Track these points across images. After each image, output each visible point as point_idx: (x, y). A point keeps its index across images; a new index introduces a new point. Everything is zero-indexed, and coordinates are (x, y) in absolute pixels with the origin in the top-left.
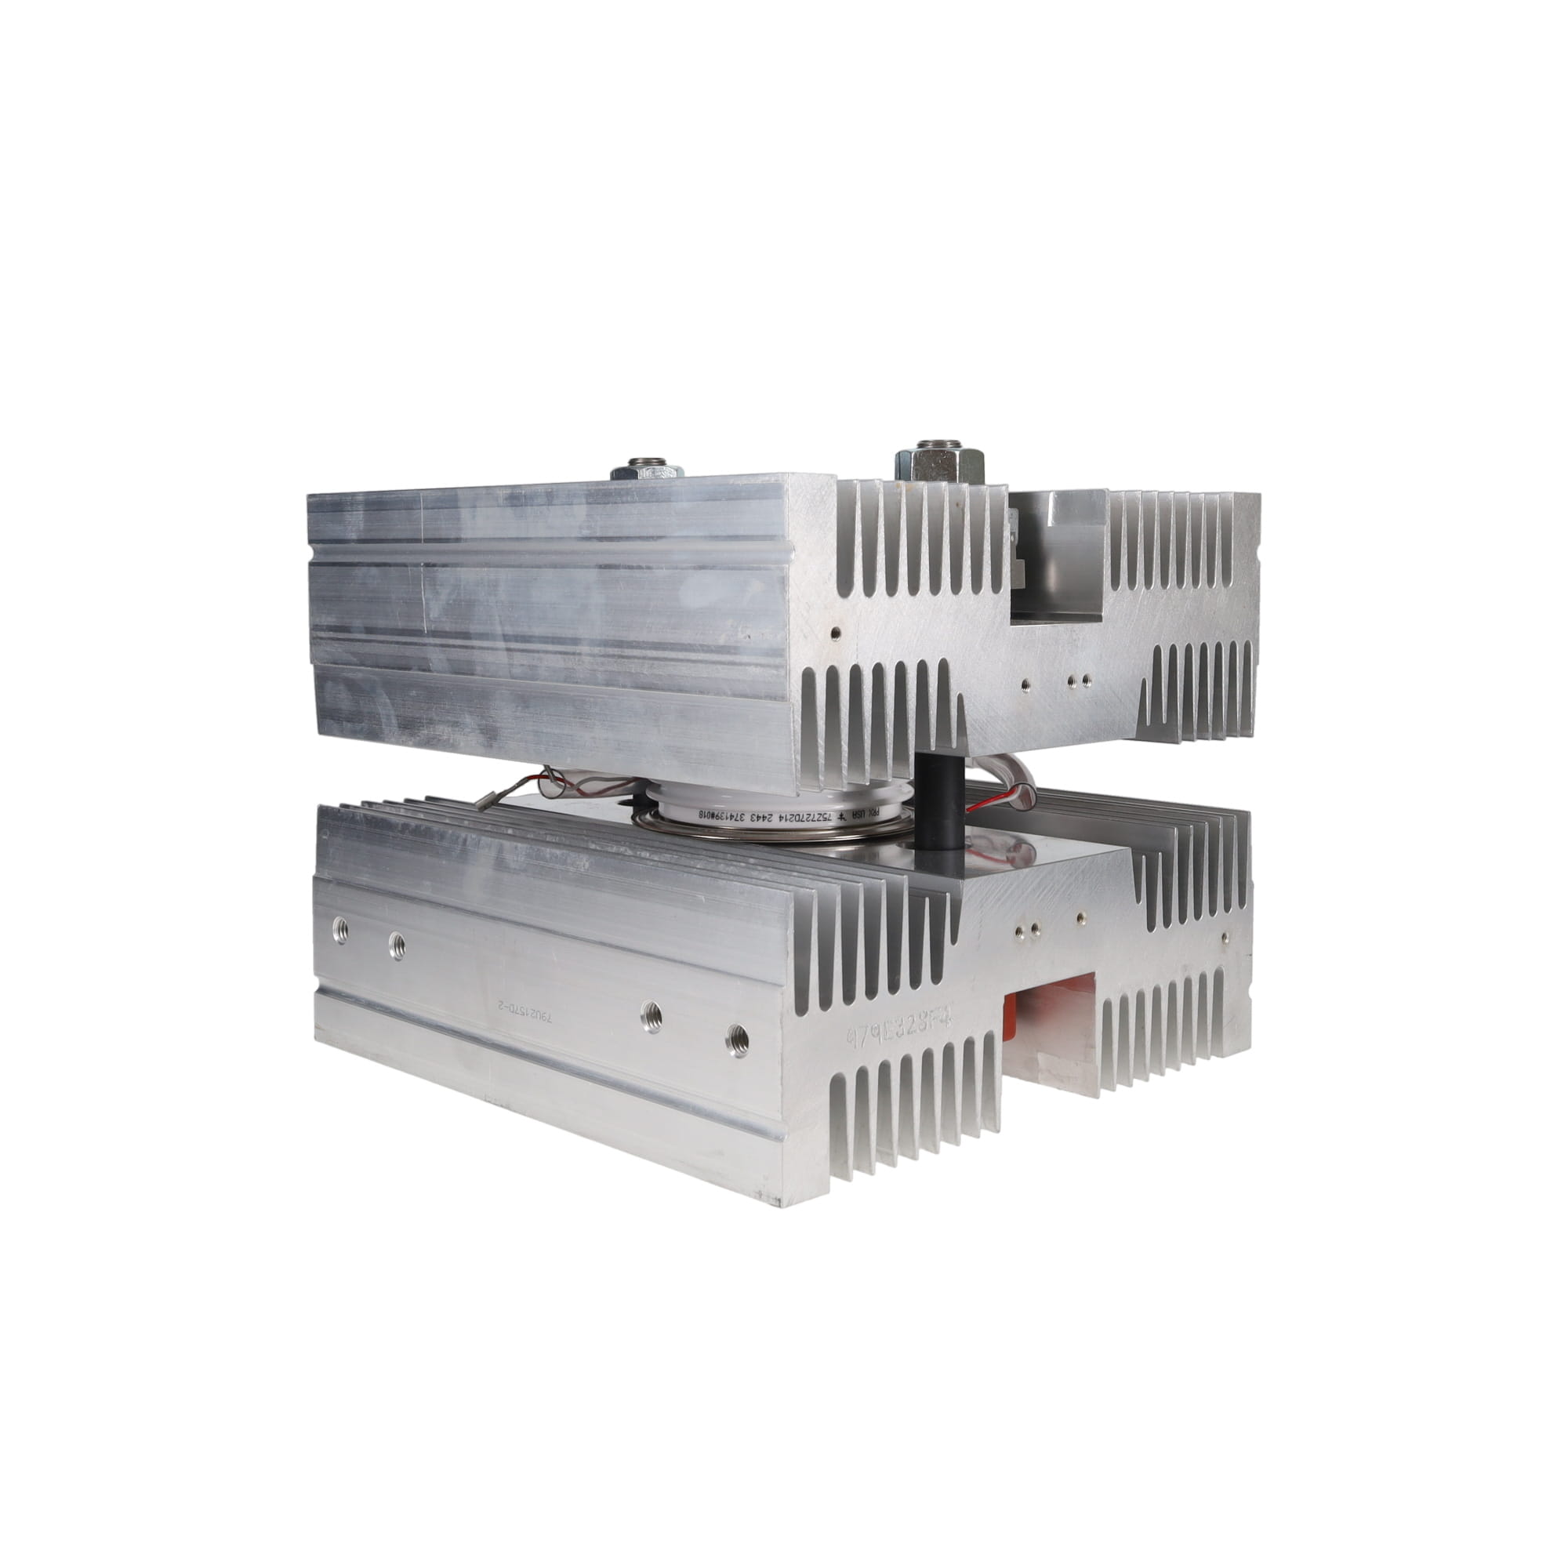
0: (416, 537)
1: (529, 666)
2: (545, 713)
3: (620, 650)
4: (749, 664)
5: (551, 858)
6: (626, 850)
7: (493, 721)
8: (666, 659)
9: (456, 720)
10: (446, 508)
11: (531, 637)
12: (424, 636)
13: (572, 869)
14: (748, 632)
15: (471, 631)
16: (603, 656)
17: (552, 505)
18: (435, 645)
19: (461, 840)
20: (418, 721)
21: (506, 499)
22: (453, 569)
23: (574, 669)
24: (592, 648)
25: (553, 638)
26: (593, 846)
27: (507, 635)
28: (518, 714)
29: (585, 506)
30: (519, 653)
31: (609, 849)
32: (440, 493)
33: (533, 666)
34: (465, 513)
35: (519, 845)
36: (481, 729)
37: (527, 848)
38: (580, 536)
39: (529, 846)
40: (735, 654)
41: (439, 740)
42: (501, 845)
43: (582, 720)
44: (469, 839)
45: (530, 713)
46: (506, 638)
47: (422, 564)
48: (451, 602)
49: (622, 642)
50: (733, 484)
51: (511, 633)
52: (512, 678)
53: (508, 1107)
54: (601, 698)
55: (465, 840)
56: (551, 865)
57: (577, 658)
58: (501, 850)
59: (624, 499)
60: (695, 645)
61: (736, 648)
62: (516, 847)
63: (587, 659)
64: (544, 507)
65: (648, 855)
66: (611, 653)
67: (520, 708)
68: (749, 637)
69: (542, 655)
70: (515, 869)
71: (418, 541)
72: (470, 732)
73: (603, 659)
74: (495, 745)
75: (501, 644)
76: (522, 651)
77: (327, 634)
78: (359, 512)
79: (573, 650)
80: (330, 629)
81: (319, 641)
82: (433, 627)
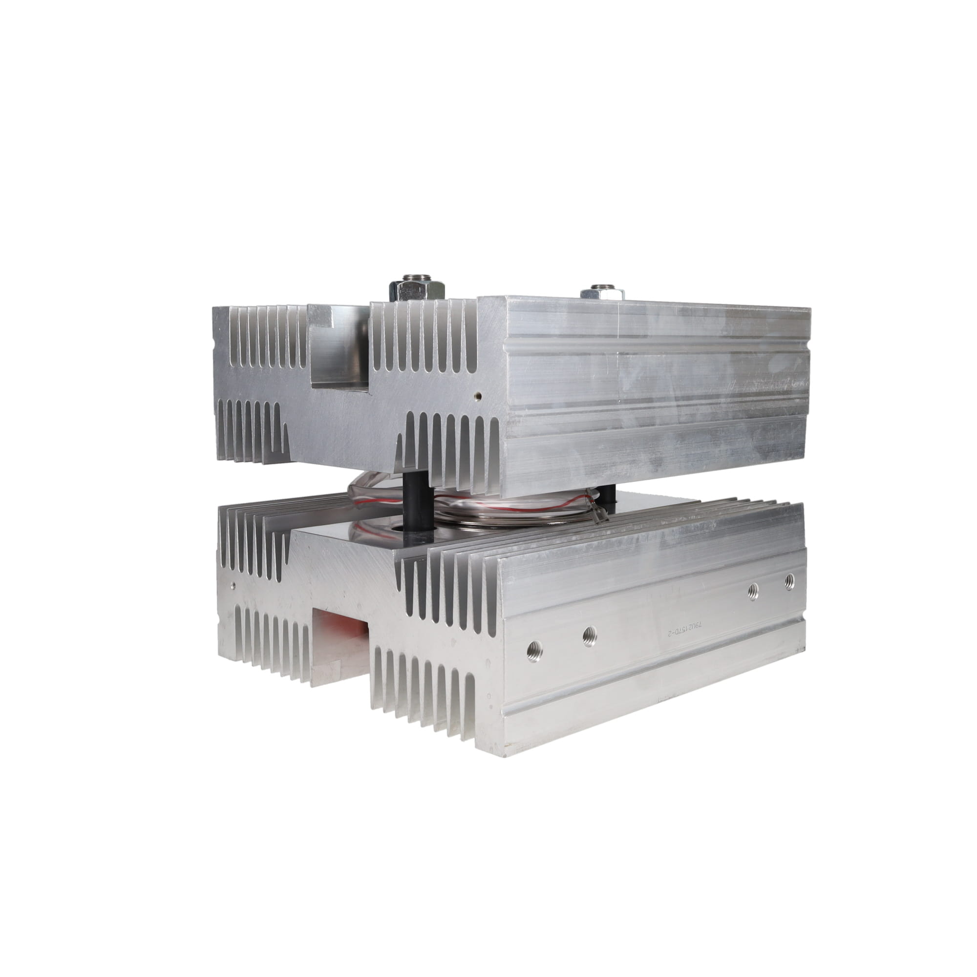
0: (613, 334)
1: (690, 414)
2: (694, 442)
4: (796, 398)
5: (695, 529)
6: (683, 518)
7: (661, 454)
9: (634, 459)
10: (637, 314)
11: (693, 396)
12: (618, 404)
13: (707, 531)
15: (653, 397)
16: (732, 403)
17: (707, 316)
18: (623, 410)
19: (634, 541)
20: (603, 466)
21: (680, 311)
22: (642, 356)
23: (716, 412)
24: (726, 399)
25: (706, 396)
26: (663, 523)
27: (678, 397)
28: (678, 446)
29: (725, 318)
30: (684, 407)
31: (673, 521)
33: (693, 414)
34: (651, 318)
35: (674, 528)
36: (650, 462)
37: (679, 529)
38: (721, 335)
39: (680, 527)
40: (790, 394)
41: (619, 476)
42: (663, 533)
43: (715, 442)
44: (640, 537)
45: (685, 444)
46: (677, 399)
47: (618, 353)
48: (639, 378)
51: (679, 395)
52: (680, 423)
53: (674, 696)
54: (727, 427)
55: (638, 539)
56: (695, 533)
57: (718, 406)
58: (663, 535)
61: (791, 391)
62: (673, 531)
63: (724, 406)
64: (702, 317)
65: (695, 517)
66: (736, 400)
67: (679, 442)
69: (699, 407)
70: (673, 544)
71: (614, 336)
72: (643, 465)
73: (732, 405)
74: (660, 469)
75: (674, 403)
76: (687, 406)
77: (528, 412)
78: (562, 313)
79: (716, 402)
80: (530, 407)
81: (517, 418)
82: (625, 397)
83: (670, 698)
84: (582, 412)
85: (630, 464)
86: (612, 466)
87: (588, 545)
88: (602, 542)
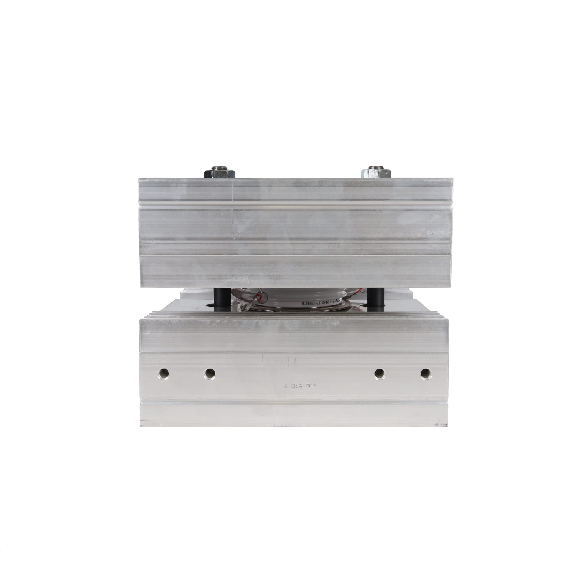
0: (230, 199)
1: (306, 249)
3: (363, 241)
4: (433, 244)
7: (279, 273)
8: (388, 244)
9: (252, 274)
10: (250, 187)
12: (233, 240)
14: (432, 232)
16: (353, 244)
18: (240, 244)
19: (254, 323)
22: (255, 212)
23: (335, 250)
24: (346, 241)
25: (322, 238)
28: (295, 269)
29: (343, 187)
30: (299, 245)
32: (245, 181)
34: (264, 189)
38: (340, 199)
40: (426, 240)
41: (239, 283)
46: (291, 239)
47: (232, 210)
48: (253, 225)
49: (364, 238)
50: (426, 181)
51: (294, 237)
55: (257, 323)
59: (366, 185)
60: (405, 238)
61: (425, 237)
63: (343, 245)
66: (357, 242)
68: (433, 234)
69: (314, 245)
70: (292, 331)
72: (261, 278)
73: (352, 245)
75: (288, 242)
76: (302, 244)
77: (155, 242)
78: (182, 187)
79: (335, 242)
80: (157, 239)
81: (148, 245)
82: (240, 236)
83: (286, 426)
84: (200, 244)
85: (249, 277)
86: (232, 277)
87: (211, 321)
88: (224, 321)
